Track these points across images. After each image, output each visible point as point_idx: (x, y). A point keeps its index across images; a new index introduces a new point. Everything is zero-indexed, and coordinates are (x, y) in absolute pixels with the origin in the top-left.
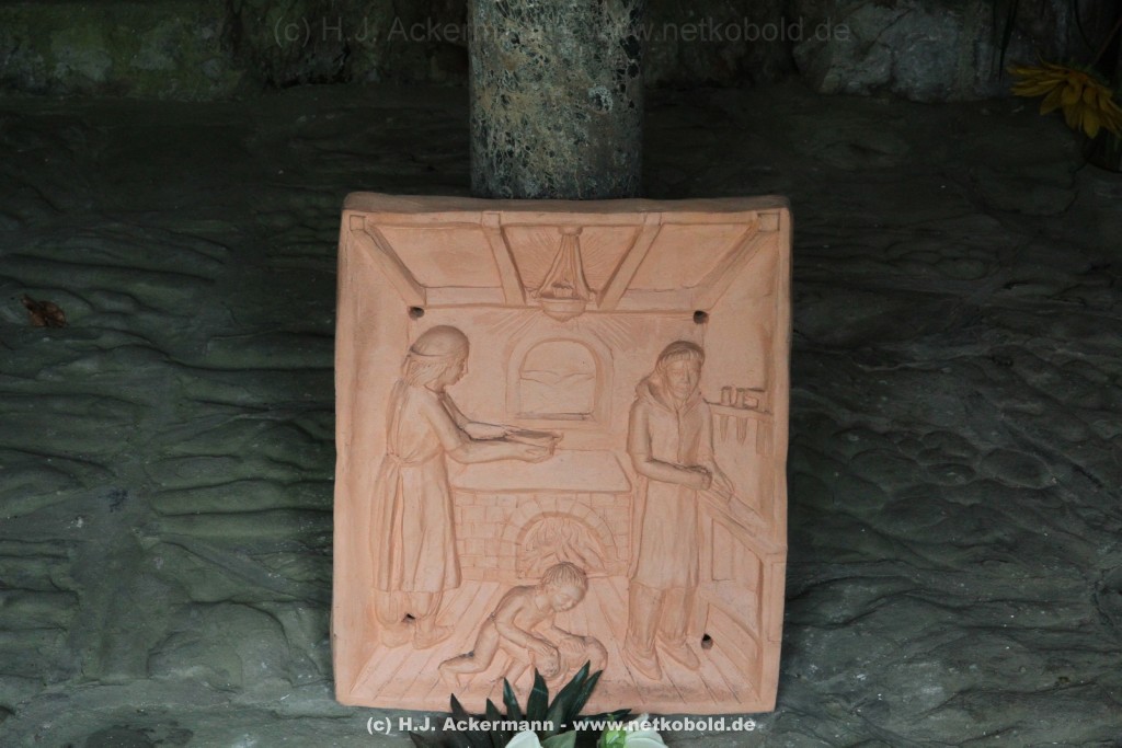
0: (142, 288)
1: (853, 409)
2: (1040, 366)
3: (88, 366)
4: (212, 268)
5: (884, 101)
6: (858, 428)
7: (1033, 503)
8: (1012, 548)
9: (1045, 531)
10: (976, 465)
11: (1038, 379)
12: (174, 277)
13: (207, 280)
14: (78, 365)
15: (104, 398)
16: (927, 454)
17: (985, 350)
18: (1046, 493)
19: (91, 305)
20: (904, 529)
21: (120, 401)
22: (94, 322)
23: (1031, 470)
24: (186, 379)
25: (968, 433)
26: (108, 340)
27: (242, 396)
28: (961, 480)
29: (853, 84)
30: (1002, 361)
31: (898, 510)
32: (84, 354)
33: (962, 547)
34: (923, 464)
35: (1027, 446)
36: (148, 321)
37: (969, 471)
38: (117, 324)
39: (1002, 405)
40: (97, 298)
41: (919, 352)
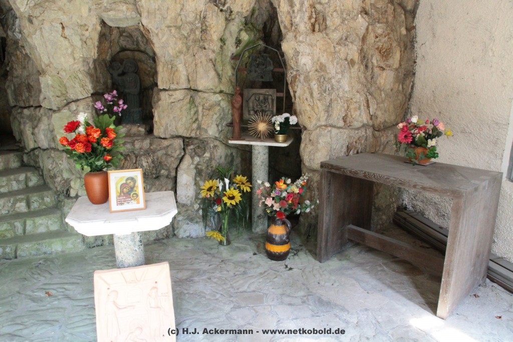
0: (66, 286)
1: (187, 290)
2: (215, 278)
3: (56, 302)
4: (79, 281)
5: (189, 238)
6: (188, 293)
7: (215, 301)
8: (212, 309)
9: (217, 306)
10: (206, 296)
11: (215, 280)
12: (73, 283)
13: (78, 283)
14: (54, 303)
15: (58, 308)
16: (199, 296)
17: (207, 277)
18: (217, 299)
19: (57, 291)
20: (196, 309)
21: (62, 308)
22: (58, 294)
23: (215, 296)
24: (74, 302)
25: (205, 291)
26: (60, 297)
27: (84, 304)
28: (204, 299)
29: (184, 236)
30: (210, 279)
31: (195, 306)
32: (55, 300)
33: (204, 311)
34: (198, 298)
35: (214, 292)
36: (67, 292)
37: (205, 297)
38: (62, 294)
39: (210, 285)
40: (58, 290)
41: (196, 279)
